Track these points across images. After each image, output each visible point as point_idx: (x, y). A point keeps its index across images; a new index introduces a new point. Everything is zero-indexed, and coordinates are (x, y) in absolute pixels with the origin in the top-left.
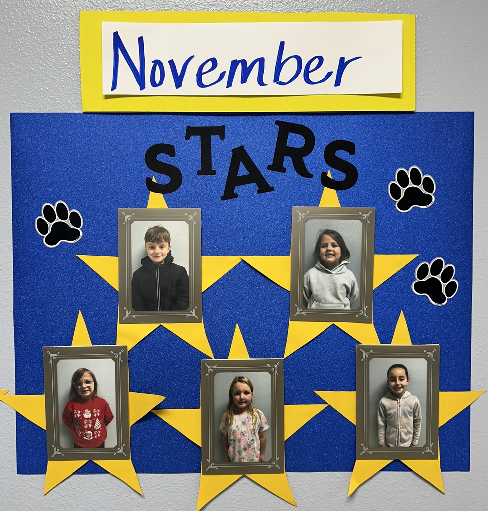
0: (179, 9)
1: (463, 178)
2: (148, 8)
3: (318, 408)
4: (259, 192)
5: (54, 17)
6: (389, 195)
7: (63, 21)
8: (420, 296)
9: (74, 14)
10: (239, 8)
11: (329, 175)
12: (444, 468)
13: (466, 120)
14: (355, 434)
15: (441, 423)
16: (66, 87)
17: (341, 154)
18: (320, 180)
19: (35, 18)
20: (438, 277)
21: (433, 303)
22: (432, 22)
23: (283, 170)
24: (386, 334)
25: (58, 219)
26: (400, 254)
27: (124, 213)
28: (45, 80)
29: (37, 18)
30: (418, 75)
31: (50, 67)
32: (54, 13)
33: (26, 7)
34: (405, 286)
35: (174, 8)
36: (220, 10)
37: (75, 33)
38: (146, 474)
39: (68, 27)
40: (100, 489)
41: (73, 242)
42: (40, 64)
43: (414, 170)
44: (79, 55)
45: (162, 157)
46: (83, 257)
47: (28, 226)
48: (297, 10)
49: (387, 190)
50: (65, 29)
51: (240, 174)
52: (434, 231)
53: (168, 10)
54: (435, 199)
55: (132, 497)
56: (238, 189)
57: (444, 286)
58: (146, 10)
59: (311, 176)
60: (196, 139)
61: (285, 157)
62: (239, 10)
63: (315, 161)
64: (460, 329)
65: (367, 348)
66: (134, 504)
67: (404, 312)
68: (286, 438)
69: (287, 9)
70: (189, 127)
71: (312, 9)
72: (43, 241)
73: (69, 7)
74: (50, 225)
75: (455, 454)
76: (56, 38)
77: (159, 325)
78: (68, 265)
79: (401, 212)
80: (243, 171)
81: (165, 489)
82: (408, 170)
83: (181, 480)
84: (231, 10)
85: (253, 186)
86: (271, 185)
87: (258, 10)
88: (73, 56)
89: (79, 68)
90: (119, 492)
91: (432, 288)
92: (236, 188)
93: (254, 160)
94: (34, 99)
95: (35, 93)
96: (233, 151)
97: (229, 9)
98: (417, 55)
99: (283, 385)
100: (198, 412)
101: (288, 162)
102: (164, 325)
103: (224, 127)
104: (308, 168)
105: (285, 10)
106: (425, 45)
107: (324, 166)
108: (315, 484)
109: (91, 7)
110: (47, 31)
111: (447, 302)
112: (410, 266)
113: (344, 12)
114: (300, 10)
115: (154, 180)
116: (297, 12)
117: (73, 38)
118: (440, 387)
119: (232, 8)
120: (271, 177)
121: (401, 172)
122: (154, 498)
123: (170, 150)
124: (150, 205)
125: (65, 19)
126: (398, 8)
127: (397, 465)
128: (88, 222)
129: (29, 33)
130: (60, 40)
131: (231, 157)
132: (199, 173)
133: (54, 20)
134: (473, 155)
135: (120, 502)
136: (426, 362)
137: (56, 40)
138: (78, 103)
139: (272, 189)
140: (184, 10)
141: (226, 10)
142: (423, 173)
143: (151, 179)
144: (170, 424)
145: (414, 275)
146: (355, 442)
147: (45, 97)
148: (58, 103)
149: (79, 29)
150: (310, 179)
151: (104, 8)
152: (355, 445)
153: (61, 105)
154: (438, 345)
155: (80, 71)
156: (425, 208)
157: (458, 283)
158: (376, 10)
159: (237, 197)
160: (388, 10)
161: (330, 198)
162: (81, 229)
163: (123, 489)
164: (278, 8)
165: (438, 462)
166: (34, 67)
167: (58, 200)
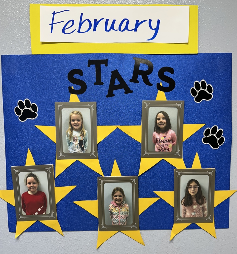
0: (80, 3)
1: (227, 86)
2: (64, 2)
3: (155, 200)
4: (126, 93)
5: (17, 7)
6: (191, 94)
7: (21, 9)
8: (206, 144)
9: (27, 5)
10: (110, 2)
11: (161, 84)
12: (217, 227)
13: (228, 57)
14: (174, 211)
15: (215, 206)
16: (23, 42)
17: (167, 74)
18: (156, 87)
19: (7, 7)
20: (215, 135)
21: (213, 148)
22: (206, 9)
23: (138, 82)
24: (189, 163)
25: (26, 108)
26: (196, 124)
27: (58, 105)
28: (13, 39)
29: (8, 7)
30: (199, 36)
31: (15, 32)
32: (17, 5)
33: (3, 2)
34: (199, 140)
35: (77, 2)
36: (100, 3)
37: (28, 15)
38: (66, 232)
39: (24, 12)
40: (44, 239)
41: (33, 119)
42: (10, 31)
43: (203, 82)
44: (30, 26)
45: (76, 76)
46: (38, 127)
47: (11, 111)
48: (139, 3)
49: (190, 92)
50: (23, 13)
51: (116, 84)
52: (213, 112)
53: (74, 3)
54: (213, 96)
55: (59, 243)
56: (115, 92)
57: (218, 139)
58: (63, 3)
59: (151, 85)
60: (93, 67)
61: (139, 75)
62: (110, 3)
63: (153, 77)
64: (225, 160)
65: (179, 171)
66: (61, 246)
67: (198, 152)
68: (139, 214)
69: (134, 2)
70: (89, 60)
71: (146, 3)
72: (18, 119)
73: (24, 2)
74: (22, 111)
75: (222, 220)
76: (18, 17)
77: (76, 160)
78: (31, 130)
79: (197, 103)
80: (117, 82)
81: (76, 239)
82: (200, 82)
83: (83, 235)
84: (105, 3)
85: (123, 90)
86: (131, 90)
87: (119, 3)
88: (27, 26)
89: (30, 32)
90: (53, 241)
91: (212, 141)
92: (114, 91)
93: (122, 77)
94: (8, 48)
95: (8, 45)
96: (112, 72)
97: (105, 2)
98: (199, 26)
99: (138, 188)
100: (96, 202)
101: (140, 78)
102: (79, 160)
103: (107, 60)
104: (150, 81)
105: (133, 3)
106: (203, 21)
107: (158, 79)
108: (148, 236)
109: (35, 2)
110: (13, 14)
111: (219, 147)
112: (201, 130)
113: (162, 4)
114: (140, 3)
115: (72, 88)
116: (139, 4)
117: (27, 18)
118: (215, 188)
119: (106, 2)
120: (131, 85)
121: (197, 83)
122: (70, 244)
123: (80, 72)
124: (71, 101)
125: (23, 8)
126: (190, 2)
127: (193, 226)
128: (40, 109)
129: (4, 15)
130: (20, 19)
131: (111, 75)
132: (95, 84)
133: (17, 8)
134: (232, 75)
135: (54, 245)
136: (209, 176)
137: (18, 18)
138: (30, 50)
139: (132, 92)
140: (82, 3)
141: (103, 3)
142: (207, 83)
143: (71, 87)
144: (83, 208)
145: (203, 134)
146: (173, 215)
147: (13, 47)
148: (20, 50)
149: (29, 13)
150: (151, 86)
151: (42, 2)
152: (174, 217)
153: (21, 51)
154: (214, 168)
155: (30, 34)
156: (208, 101)
157: (225, 138)
158: (179, 3)
159: (114, 96)
160: (184, 3)
161: (161, 96)
162: (37, 113)
163: (55, 239)
164: (129, 2)
165: (213, 224)
166: (7, 32)
167: (25, 98)
